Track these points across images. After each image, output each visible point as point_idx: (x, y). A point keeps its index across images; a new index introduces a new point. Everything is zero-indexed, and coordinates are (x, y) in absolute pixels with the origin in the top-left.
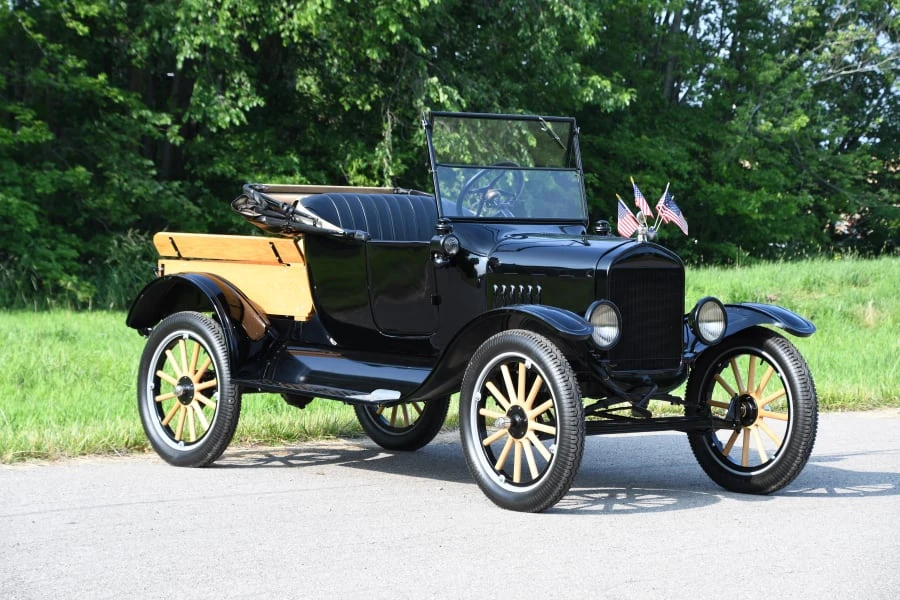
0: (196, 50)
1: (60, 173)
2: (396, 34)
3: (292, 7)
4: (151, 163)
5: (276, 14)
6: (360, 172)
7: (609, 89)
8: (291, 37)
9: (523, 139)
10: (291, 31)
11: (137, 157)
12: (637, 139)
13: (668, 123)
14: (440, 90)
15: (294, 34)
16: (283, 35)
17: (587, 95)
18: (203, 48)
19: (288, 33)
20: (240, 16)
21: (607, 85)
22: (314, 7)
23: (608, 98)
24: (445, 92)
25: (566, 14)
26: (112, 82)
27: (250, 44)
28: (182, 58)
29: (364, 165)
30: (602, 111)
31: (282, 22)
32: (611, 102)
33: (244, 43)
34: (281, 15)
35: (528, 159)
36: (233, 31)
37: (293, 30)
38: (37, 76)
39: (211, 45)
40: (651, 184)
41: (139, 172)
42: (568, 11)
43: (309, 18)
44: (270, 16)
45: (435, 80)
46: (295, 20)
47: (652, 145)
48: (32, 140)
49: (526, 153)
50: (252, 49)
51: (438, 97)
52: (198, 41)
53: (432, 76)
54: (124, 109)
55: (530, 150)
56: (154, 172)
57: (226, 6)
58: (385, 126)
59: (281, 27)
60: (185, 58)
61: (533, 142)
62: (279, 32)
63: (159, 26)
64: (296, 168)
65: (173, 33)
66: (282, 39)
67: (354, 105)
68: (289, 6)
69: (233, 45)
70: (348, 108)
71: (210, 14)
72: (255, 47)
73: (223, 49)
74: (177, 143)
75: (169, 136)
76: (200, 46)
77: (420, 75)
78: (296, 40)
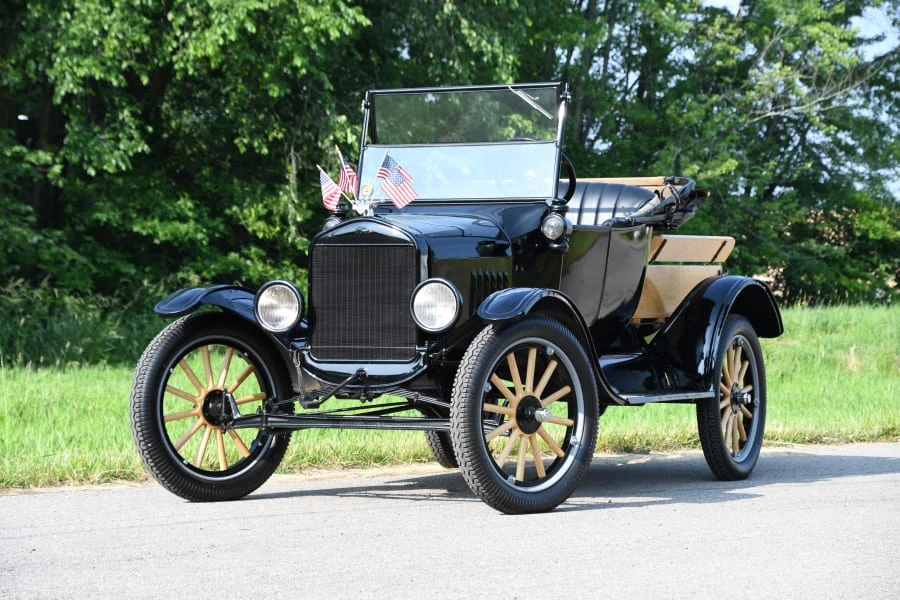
0: (78, 84)
2: (301, 67)
3: (186, 35)
4: (30, 208)
5: (168, 43)
8: (185, 70)
10: (186, 62)
11: (13, 202)
14: (349, 131)
15: (189, 66)
16: (176, 67)
17: (508, 136)
18: (88, 81)
19: (182, 65)
20: (128, 45)
21: (528, 126)
22: (214, 38)
24: (354, 132)
25: (484, 49)
27: (138, 77)
28: (63, 93)
29: (264, 212)
31: (174, 52)
33: (130, 74)
34: (175, 44)
36: (120, 62)
37: (188, 61)
39: (97, 78)
41: (16, 219)
42: (486, 46)
43: (208, 49)
44: (162, 45)
45: (343, 118)
46: (191, 51)
50: (141, 83)
51: (346, 138)
52: (81, 72)
53: (340, 114)
56: (32, 219)
57: (113, 34)
58: (289, 168)
59: (175, 58)
60: (67, 93)
62: (172, 64)
63: (35, 55)
64: (190, 214)
65: (51, 64)
66: (176, 71)
67: (250, 147)
68: (183, 34)
69: (121, 77)
70: (243, 150)
71: (95, 43)
72: (145, 80)
73: (111, 83)
74: (61, 183)
75: (50, 176)
76: (84, 78)
77: (328, 113)
78: (191, 72)
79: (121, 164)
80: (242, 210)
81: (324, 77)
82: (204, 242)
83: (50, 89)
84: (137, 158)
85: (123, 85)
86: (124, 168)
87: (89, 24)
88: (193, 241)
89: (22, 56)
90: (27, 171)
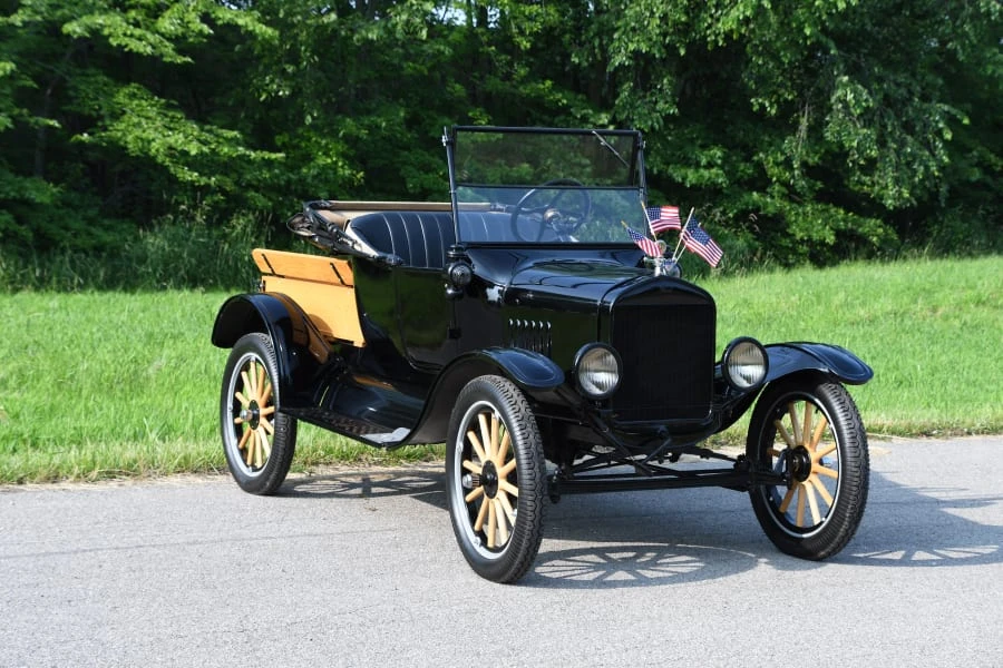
0: (629, 58)
1: (507, 168)
2: (810, 36)
3: (720, 12)
4: (588, 162)
5: (705, 20)
6: (777, 164)
8: (716, 42)
9: (939, 133)
10: (717, 35)
14: (849, 89)
15: (719, 38)
16: (709, 39)
18: (636, 54)
19: (713, 38)
20: (670, 24)
22: (737, 14)
24: (853, 91)
25: (992, 10)
26: (554, 89)
27: (677, 49)
28: (617, 64)
29: (781, 158)
31: (710, 26)
33: (671, 49)
34: (709, 21)
35: (942, 152)
36: (665, 38)
37: (719, 33)
38: (494, 84)
39: (644, 51)
42: (995, 6)
43: (732, 24)
44: (699, 21)
45: (846, 79)
48: (485, 139)
49: (941, 146)
50: (679, 54)
51: (846, 96)
52: (632, 47)
53: (845, 75)
54: (565, 110)
55: (945, 142)
58: (802, 120)
59: (708, 32)
60: (620, 64)
61: (948, 136)
62: (705, 37)
63: (599, 34)
64: (719, 162)
65: (612, 40)
66: (708, 43)
67: (762, 107)
68: (716, 12)
69: (663, 50)
70: (756, 108)
71: (646, 23)
72: (682, 52)
73: (654, 55)
76: (634, 52)
77: (835, 73)
78: (720, 44)
79: (655, 125)
80: (767, 156)
81: (832, 44)
82: (724, 185)
83: (606, 60)
84: (668, 118)
85: (664, 56)
86: (657, 127)
87: (643, 7)
88: (715, 184)
89: (592, 34)
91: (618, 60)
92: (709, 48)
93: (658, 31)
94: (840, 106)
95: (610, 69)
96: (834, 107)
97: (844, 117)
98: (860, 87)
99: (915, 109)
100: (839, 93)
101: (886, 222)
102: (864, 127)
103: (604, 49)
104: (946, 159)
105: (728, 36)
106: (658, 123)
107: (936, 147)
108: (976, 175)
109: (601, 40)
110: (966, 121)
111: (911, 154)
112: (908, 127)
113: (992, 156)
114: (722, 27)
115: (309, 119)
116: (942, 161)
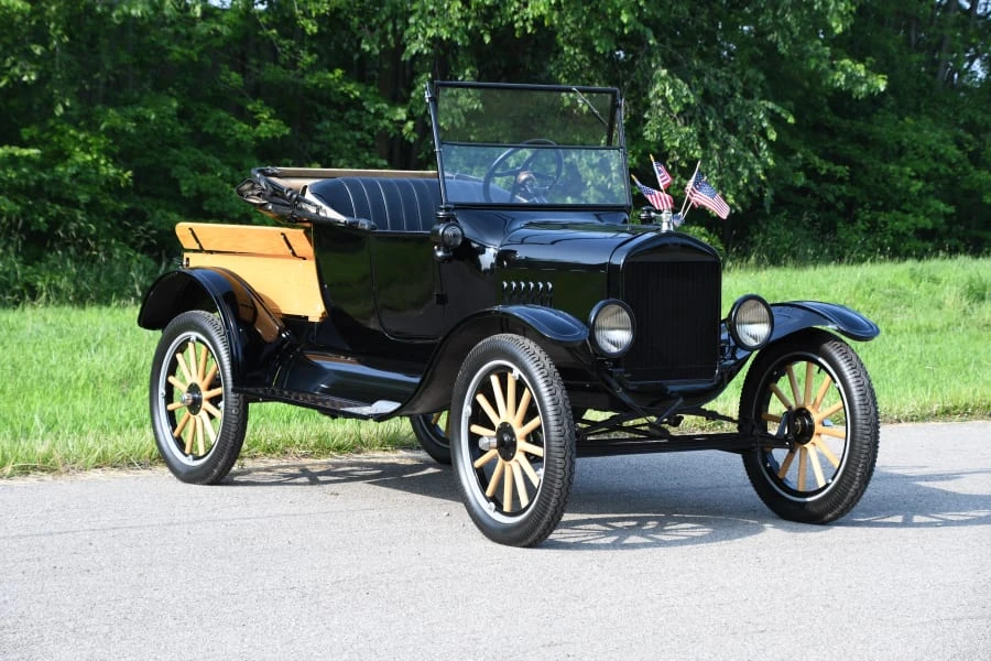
0: (429, 45)
2: (627, 24)
4: (385, 162)
5: (511, 4)
6: (592, 166)
7: (863, 74)
8: (525, 28)
9: (763, 133)
10: (525, 21)
11: (372, 156)
12: (901, 122)
13: (935, 107)
14: (668, 83)
15: (528, 24)
16: (516, 25)
17: (838, 80)
18: (436, 40)
19: (521, 24)
20: (472, 7)
21: (861, 70)
23: (862, 84)
24: (672, 86)
26: (347, 78)
27: (482, 36)
28: (414, 52)
30: (854, 96)
31: (517, 11)
32: (864, 88)
33: (475, 36)
34: (517, 5)
35: (767, 153)
36: (467, 24)
37: (527, 19)
38: (272, 73)
39: (444, 38)
40: (911, 177)
43: (542, 8)
44: (505, 6)
45: (664, 72)
46: (529, 9)
47: (917, 130)
48: (270, 135)
49: (765, 147)
50: (484, 42)
51: (664, 91)
52: (431, 33)
53: (663, 68)
54: (357, 104)
55: (770, 143)
59: (516, 17)
60: (417, 52)
61: (773, 136)
62: (511, 24)
63: (393, 17)
65: (407, 25)
66: (515, 30)
69: (466, 37)
70: (567, 103)
71: (446, 6)
72: (487, 39)
73: (456, 42)
74: (412, 140)
75: (404, 132)
76: (433, 39)
77: (653, 65)
78: (529, 31)
79: (456, 122)
81: (650, 33)
83: (402, 47)
84: (471, 115)
85: (467, 44)
86: (458, 125)
89: (384, 17)
90: (386, 128)
91: (414, 48)
92: (517, 35)
93: (459, 16)
94: (660, 102)
95: (405, 57)
96: (653, 103)
97: (664, 115)
98: (679, 81)
99: (737, 105)
100: (658, 87)
101: (710, 229)
102: (685, 125)
103: (398, 36)
104: (771, 162)
105: (538, 22)
106: (459, 120)
107: (760, 149)
108: (801, 180)
109: (395, 25)
110: (791, 120)
111: (735, 156)
112: (731, 127)
113: (816, 159)
114: (530, 12)
115: (60, 110)
116: (767, 163)
